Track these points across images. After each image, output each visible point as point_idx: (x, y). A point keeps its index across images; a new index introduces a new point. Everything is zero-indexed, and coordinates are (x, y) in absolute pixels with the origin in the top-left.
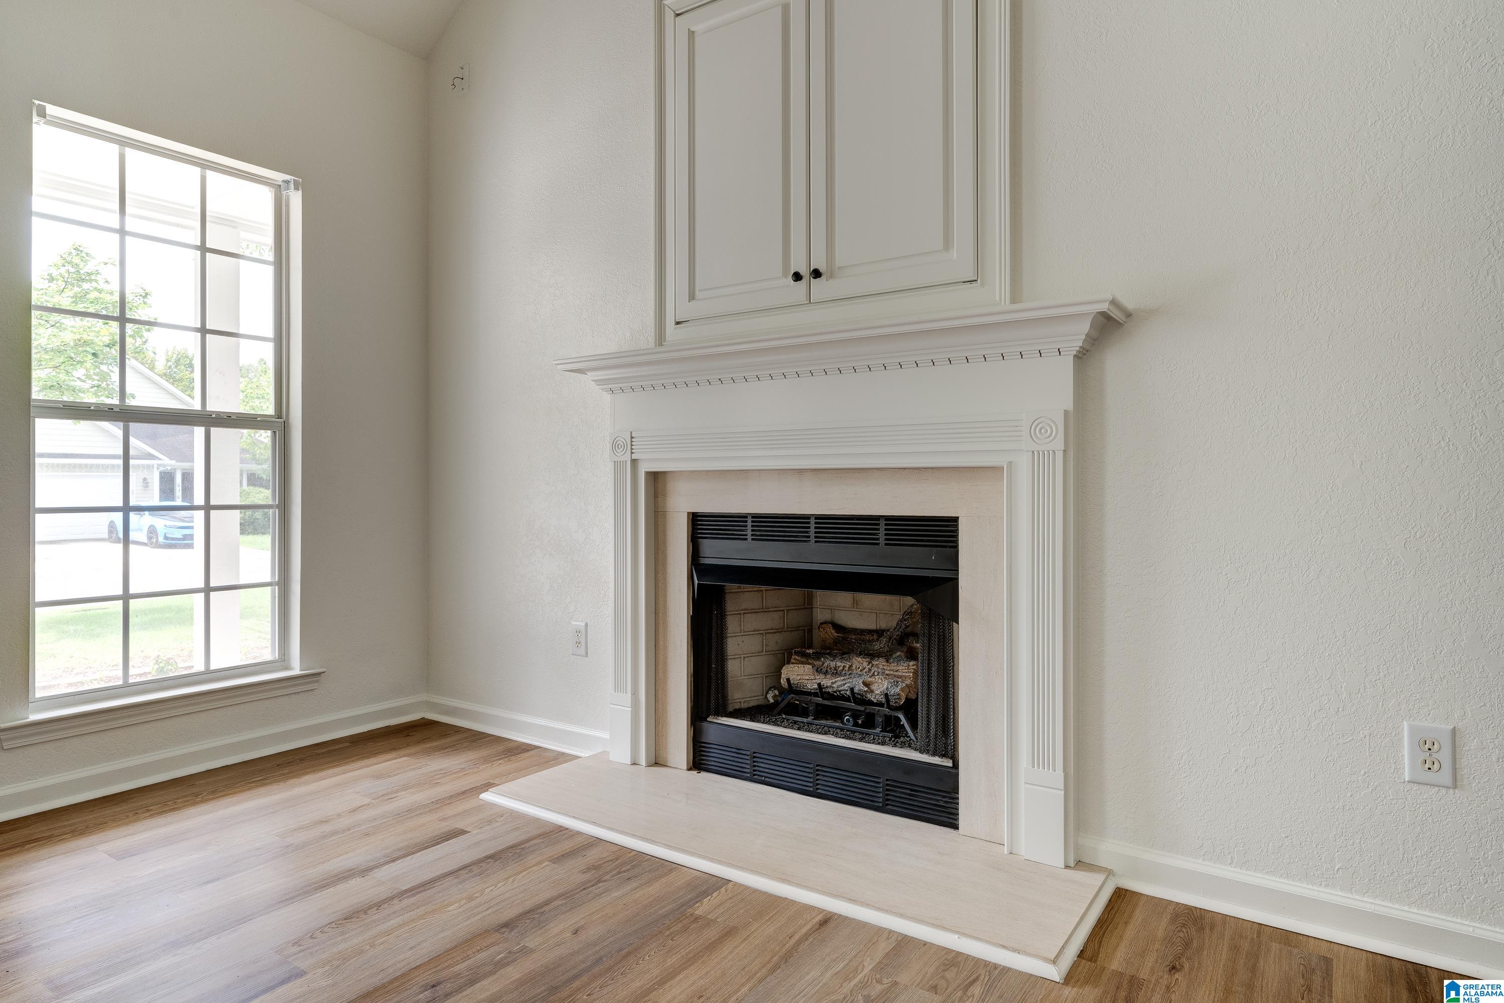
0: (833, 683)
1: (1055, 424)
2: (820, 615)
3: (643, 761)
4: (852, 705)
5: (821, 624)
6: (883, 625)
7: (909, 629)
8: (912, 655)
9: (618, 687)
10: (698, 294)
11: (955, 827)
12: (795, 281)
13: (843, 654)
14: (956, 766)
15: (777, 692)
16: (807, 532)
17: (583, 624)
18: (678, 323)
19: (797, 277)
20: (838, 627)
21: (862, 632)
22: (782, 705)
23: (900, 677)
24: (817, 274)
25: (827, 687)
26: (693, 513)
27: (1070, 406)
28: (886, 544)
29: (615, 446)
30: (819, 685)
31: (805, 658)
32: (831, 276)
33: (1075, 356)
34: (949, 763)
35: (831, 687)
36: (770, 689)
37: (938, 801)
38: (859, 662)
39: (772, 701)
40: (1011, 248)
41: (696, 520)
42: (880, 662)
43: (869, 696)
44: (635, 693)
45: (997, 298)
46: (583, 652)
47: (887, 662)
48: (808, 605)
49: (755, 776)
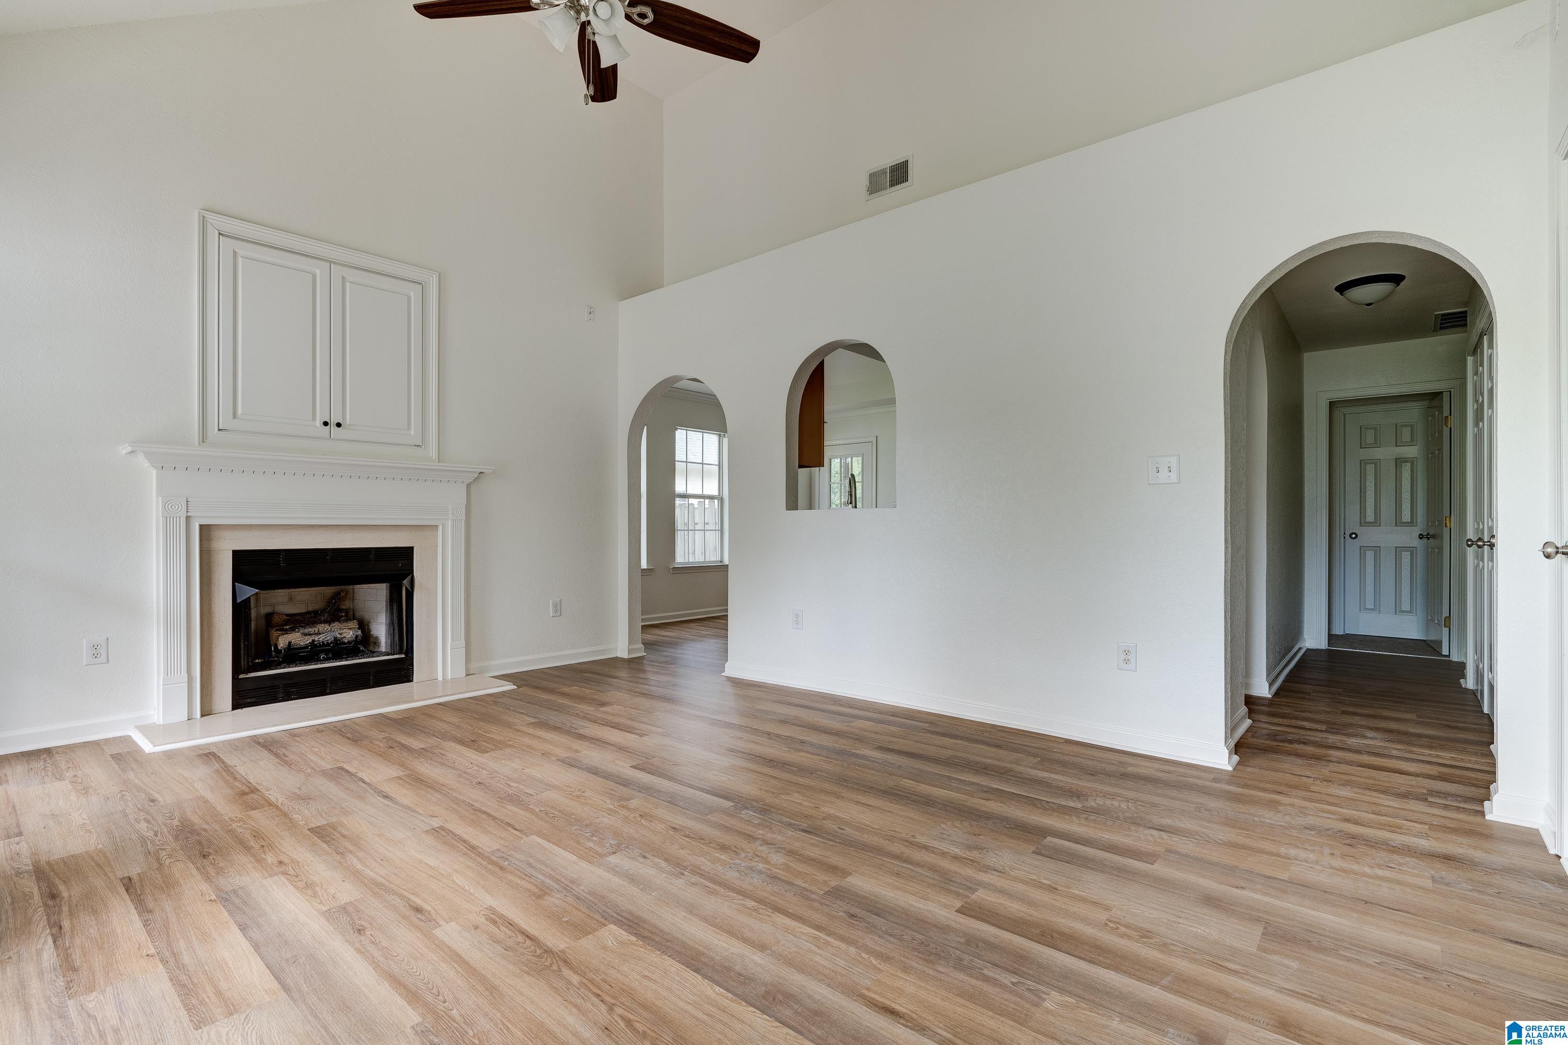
1: (462, 511)
3: (198, 715)
9: (173, 671)
10: (240, 416)
11: (412, 681)
12: (323, 426)
14: (410, 655)
16: (325, 558)
18: (219, 430)
19: (325, 424)
23: (354, 628)
24: (338, 425)
26: (235, 551)
28: (374, 561)
30: (311, 640)
32: (347, 427)
33: (467, 484)
34: (403, 656)
37: (402, 673)
38: (325, 626)
41: (236, 555)
45: (432, 455)
46: (104, 660)
49: (288, 697)
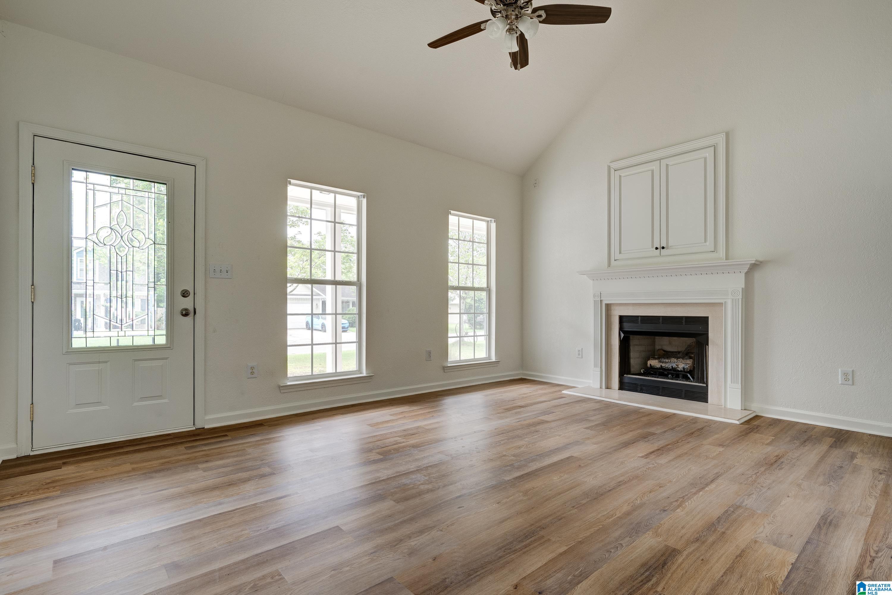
0: (665, 365)
1: (739, 293)
2: (657, 347)
3: (604, 387)
4: (672, 372)
5: (658, 350)
6: (680, 350)
7: (689, 351)
8: (690, 358)
9: (595, 366)
10: (622, 252)
11: (707, 402)
12: (656, 249)
13: (667, 358)
14: (707, 386)
15: (644, 370)
16: (659, 321)
17: (581, 348)
18: (615, 260)
19: (657, 248)
20: (664, 351)
21: (673, 352)
22: (648, 372)
23: (688, 364)
24: (663, 248)
25: (664, 366)
26: (620, 316)
27: (743, 287)
28: (685, 324)
29: (594, 296)
30: (661, 366)
31: (655, 358)
32: (668, 248)
33: (745, 273)
34: (705, 385)
35: (665, 366)
36: (642, 369)
37: (701, 395)
38: (674, 360)
39: (642, 372)
40: (726, 244)
41: (621, 318)
42: (681, 360)
43: (678, 368)
44: (601, 368)
45: (721, 256)
46: (580, 356)
47: (683, 359)
48: (653, 344)
49: (641, 391)
